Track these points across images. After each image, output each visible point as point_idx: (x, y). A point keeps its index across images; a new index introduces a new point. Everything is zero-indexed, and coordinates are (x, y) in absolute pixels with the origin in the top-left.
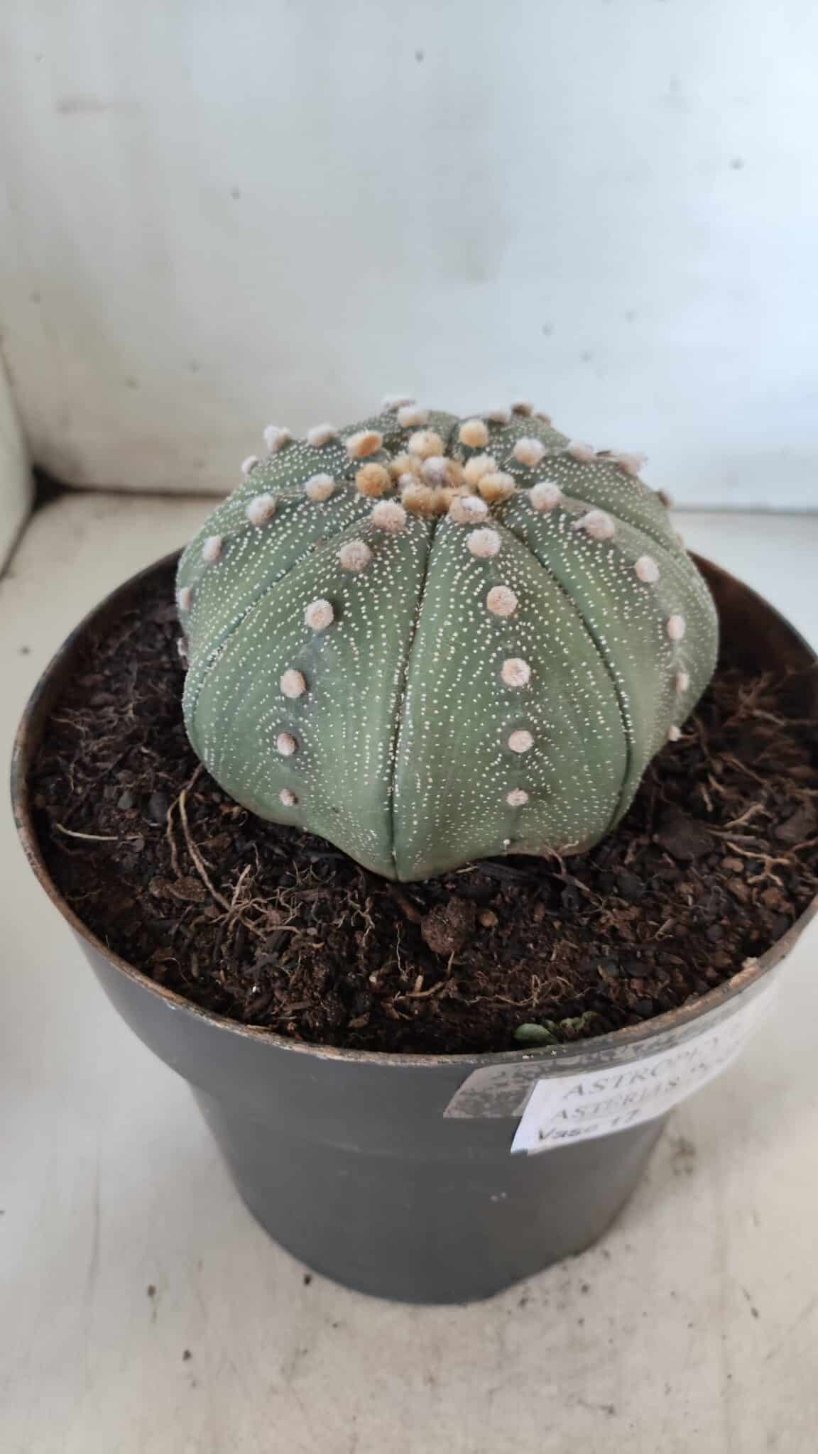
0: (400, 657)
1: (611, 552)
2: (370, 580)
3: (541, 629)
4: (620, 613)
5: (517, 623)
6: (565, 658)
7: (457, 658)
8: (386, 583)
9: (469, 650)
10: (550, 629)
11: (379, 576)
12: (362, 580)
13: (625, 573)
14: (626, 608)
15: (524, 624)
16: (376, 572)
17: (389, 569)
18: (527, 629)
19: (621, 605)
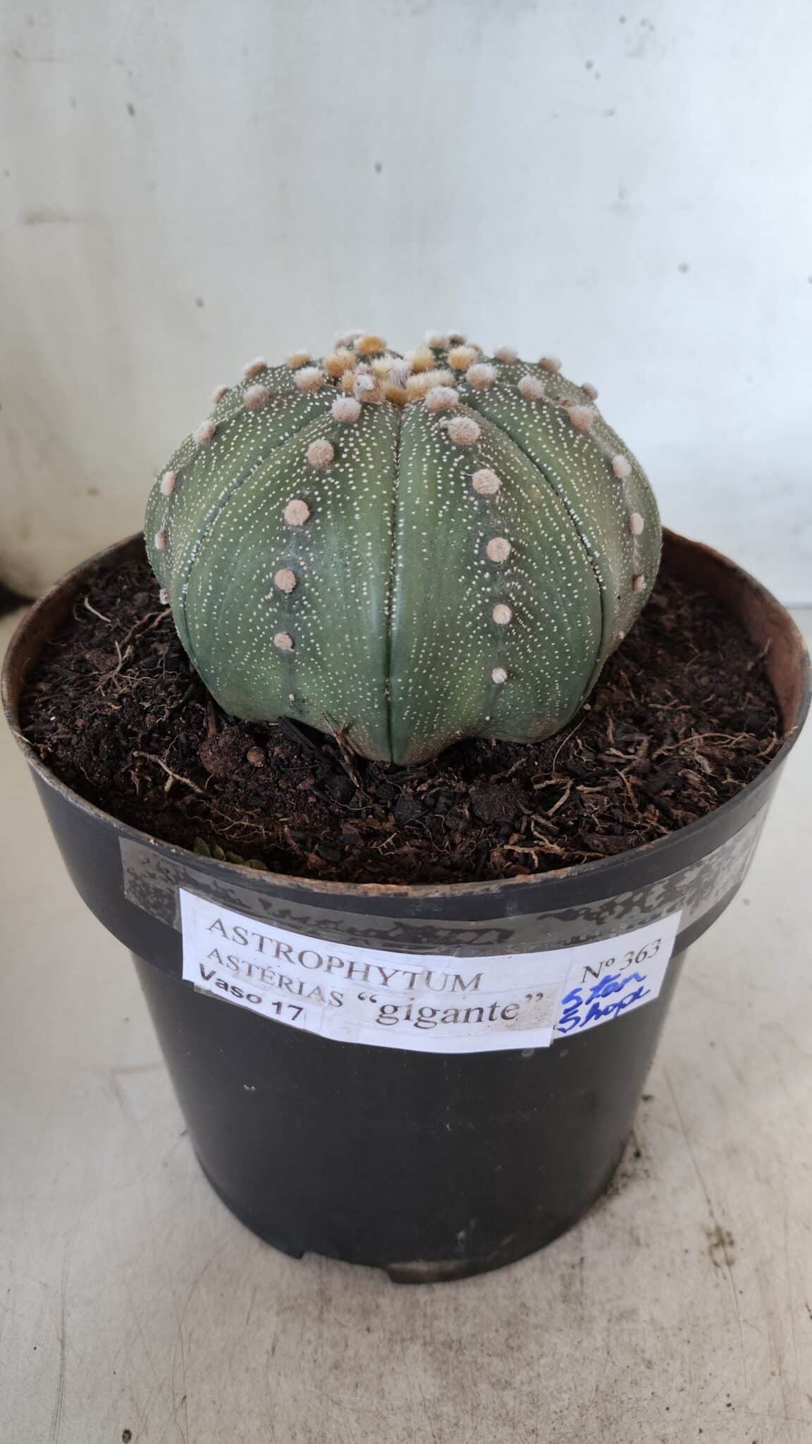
0: (234, 480)
1: (462, 457)
2: (254, 419)
3: (345, 489)
4: (435, 509)
5: (326, 477)
6: (355, 523)
7: (268, 490)
8: (263, 424)
9: (279, 487)
10: (354, 495)
11: (263, 417)
12: (249, 416)
13: (463, 478)
14: (444, 507)
15: (333, 481)
16: (263, 413)
17: (274, 414)
18: (332, 486)
19: (440, 503)
